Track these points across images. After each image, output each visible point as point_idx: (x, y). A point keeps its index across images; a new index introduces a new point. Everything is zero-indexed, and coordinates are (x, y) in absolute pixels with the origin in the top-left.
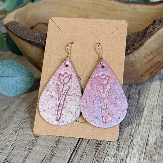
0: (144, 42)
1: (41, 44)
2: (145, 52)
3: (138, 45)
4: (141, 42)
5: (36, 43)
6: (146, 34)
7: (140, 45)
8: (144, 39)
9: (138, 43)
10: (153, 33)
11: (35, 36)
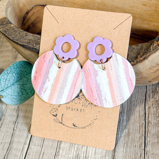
0: (149, 56)
1: (35, 49)
2: (150, 64)
3: (141, 59)
4: (144, 56)
5: (29, 47)
6: (150, 49)
7: (144, 59)
8: (148, 54)
9: (142, 57)
10: (157, 49)
11: (28, 40)
